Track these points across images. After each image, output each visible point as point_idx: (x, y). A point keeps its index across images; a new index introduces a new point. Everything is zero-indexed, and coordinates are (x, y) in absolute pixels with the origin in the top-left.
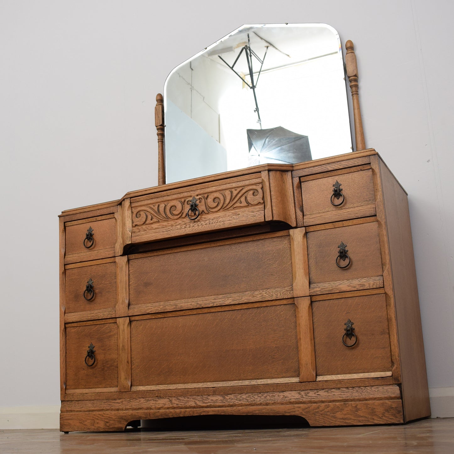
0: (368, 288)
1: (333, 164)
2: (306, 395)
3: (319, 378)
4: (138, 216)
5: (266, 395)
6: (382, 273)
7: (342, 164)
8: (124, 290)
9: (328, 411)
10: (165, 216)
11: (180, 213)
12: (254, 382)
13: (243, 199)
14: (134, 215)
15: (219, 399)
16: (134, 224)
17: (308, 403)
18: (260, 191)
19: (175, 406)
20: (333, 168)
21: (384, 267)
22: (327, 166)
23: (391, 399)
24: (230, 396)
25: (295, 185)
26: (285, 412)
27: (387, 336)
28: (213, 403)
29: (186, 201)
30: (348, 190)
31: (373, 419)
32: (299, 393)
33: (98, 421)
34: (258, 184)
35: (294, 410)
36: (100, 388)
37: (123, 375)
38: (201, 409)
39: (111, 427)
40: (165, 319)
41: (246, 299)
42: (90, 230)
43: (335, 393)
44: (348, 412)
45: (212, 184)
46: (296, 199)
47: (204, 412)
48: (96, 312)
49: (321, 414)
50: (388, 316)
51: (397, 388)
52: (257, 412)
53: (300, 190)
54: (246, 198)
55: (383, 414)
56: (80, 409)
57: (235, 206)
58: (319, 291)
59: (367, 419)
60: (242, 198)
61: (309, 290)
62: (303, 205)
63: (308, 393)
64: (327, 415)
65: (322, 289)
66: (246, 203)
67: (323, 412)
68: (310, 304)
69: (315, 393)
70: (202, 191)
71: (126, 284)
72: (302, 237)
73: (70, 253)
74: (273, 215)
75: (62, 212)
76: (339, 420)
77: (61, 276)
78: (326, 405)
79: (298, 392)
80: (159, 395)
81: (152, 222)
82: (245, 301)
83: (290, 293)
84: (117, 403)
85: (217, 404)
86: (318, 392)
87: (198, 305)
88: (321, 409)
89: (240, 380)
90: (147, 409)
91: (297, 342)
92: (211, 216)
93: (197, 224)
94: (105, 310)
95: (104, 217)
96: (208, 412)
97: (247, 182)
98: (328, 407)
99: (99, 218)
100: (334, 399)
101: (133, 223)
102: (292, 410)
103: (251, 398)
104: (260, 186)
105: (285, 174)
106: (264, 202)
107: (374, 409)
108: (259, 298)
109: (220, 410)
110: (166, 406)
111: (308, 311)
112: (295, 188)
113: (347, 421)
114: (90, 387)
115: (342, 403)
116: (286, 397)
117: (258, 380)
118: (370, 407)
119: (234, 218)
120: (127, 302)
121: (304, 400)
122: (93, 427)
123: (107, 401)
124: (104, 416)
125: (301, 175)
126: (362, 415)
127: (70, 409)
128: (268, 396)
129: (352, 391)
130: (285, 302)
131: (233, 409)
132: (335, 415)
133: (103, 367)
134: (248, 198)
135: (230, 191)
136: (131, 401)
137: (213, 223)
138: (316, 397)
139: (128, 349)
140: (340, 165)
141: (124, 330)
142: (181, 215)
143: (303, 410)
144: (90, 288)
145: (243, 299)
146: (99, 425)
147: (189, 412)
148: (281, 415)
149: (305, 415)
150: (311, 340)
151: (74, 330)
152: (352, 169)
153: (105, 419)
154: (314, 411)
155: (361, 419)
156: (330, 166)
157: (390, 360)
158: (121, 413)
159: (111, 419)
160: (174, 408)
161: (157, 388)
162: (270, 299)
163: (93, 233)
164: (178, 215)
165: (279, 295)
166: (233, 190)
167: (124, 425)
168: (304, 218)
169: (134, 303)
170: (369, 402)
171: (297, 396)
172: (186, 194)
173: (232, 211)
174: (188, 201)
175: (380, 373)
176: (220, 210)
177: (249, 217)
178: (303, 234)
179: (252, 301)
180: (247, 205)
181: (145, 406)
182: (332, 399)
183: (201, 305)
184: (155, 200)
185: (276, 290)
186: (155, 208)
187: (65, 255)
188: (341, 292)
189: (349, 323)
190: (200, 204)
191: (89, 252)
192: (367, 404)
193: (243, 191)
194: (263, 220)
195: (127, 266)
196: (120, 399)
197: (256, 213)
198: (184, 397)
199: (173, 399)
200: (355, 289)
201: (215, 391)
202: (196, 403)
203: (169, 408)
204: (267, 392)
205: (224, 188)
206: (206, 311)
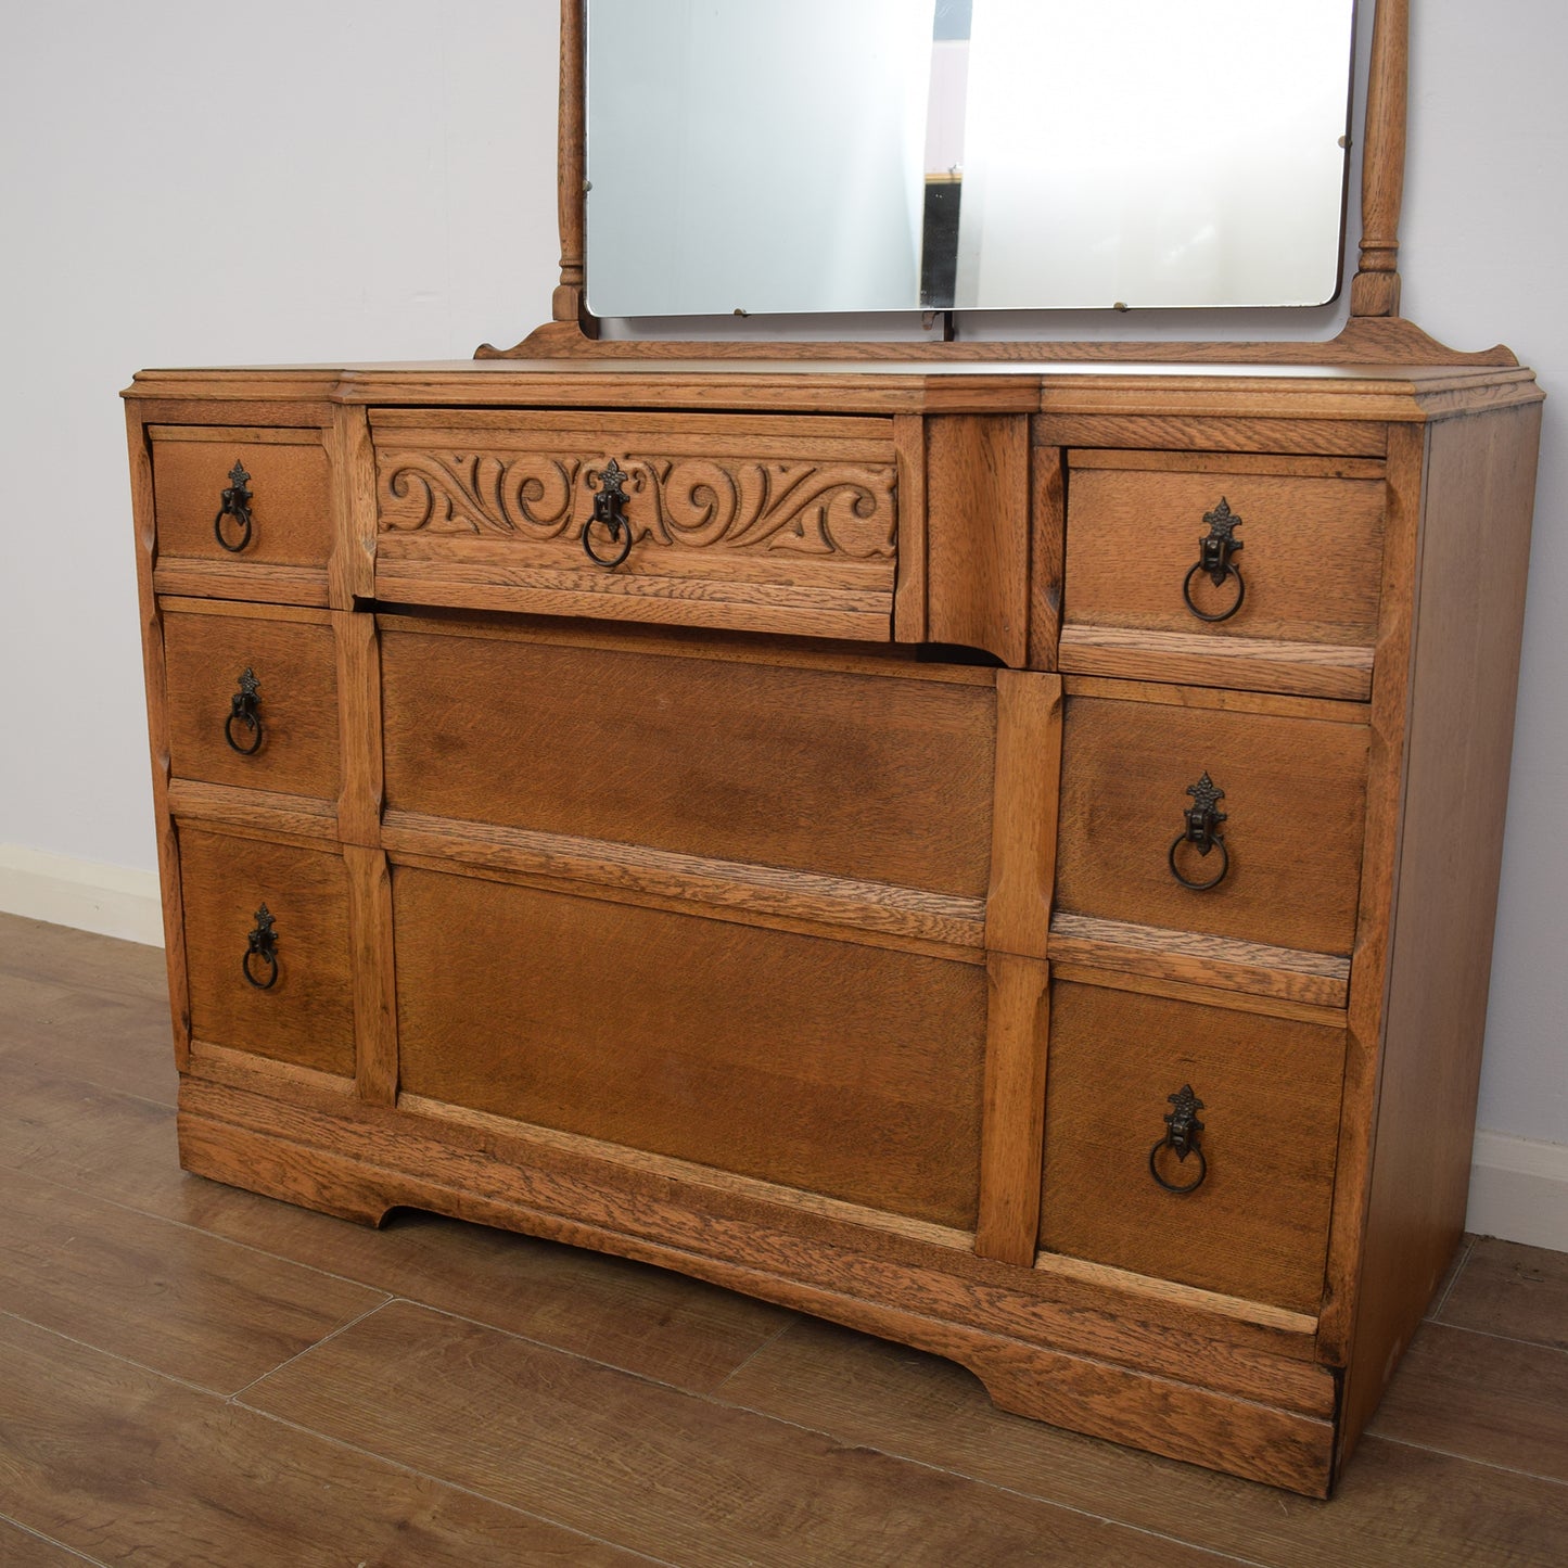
0: (1283, 994)
1: (1216, 424)
2: (992, 1304)
3: (1047, 1262)
4: (398, 488)
5: (850, 1258)
6: (1349, 946)
7: (1256, 433)
8: (365, 748)
9: (1063, 1381)
10: (499, 514)
11: (558, 517)
12: (812, 1204)
13: (810, 518)
14: (384, 483)
15: (692, 1224)
16: (386, 519)
17: (993, 1332)
18: (884, 498)
19: (541, 1200)
20: (1217, 442)
21: (1364, 926)
22: (1188, 426)
23: (1297, 1411)
24: (728, 1223)
25: (1042, 483)
26: (912, 1337)
27: (1327, 1190)
28: (667, 1230)
29: (584, 471)
30: (1268, 552)
31: (1220, 1455)
32: (968, 1288)
33: (294, 1174)
34: (879, 467)
35: (944, 1340)
36: (296, 1063)
37: (369, 1049)
38: (628, 1237)
39: (338, 1204)
40: (511, 889)
41: (804, 906)
42: (239, 474)
43: (1097, 1330)
44: (1133, 1403)
45: (686, 422)
46: (1038, 546)
47: (637, 1251)
48: (272, 799)
49: (1038, 1383)
50: (1345, 1119)
51: (1330, 1380)
52: (815, 1306)
53: (1061, 506)
54: (823, 514)
55: (1259, 1452)
56: (237, 1119)
57: (775, 543)
58: (1087, 952)
59: (1196, 1448)
60: (805, 516)
61: (1049, 939)
62: (1064, 572)
63: (1000, 1297)
64: (1056, 1391)
65: (1100, 948)
66: (820, 541)
67: (1045, 1377)
68: (1044, 991)
69: (1024, 1306)
70: (645, 445)
71: (371, 725)
72: (1045, 716)
73: (173, 552)
74: (932, 617)
76: (1096, 1420)
77: (147, 633)
78: (1058, 1360)
79: (967, 1282)
80: (490, 1149)
81: (450, 526)
82: (800, 910)
83: (971, 929)
84: (355, 1133)
85: (683, 1240)
86: (1034, 1305)
87: (627, 877)
88: (1038, 1365)
89: (764, 1179)
90: (450, 1182)
91: (980, 1110)
92: (677, 559)
93: (623, 584)
94: (301, 800)
95: (284, 436)
96: (651, 1255)
97: (834, 448)
98: (1064, 1368)
99: (269, 435)
100: (1091, 1348)
101: (379, 513)
102: (936, 1338)
103: (798, 1254)
104: (888, 474)
105: (1002, 430)
106: (896, 554)
107: (1230, 1424)
108: (852, 915)
109: (691, 1262)
110: (511, 1194)
111: (1032, 1012)
112: (1039, 496)
113: (1125, 1433)
114: (268, 1052)
115: (1118, 1369)
116: (920, 1288)
117: (828, 1200)
118: (1214, 1415)
119: (768, 595)
120: (377, 798)
121: (984, 1318)
122: (281, 1188)
123: (323, 1116)
124: (314, 1163)
125: (1072, 442)
126: (1181, 1429)
127: (207, 1107)
128: (857, 1266)
129: (1159, 1338)
130: (950, 953)
131: (735, 1272)
132: (1086, 1400)
133: (306, 998)
134: (831, 521)
135: (759, 467)
136: (399, 1139)
137: (686, 594)
138: (1026, 1319)
139: (385, 962)
140: (1250, 434)
141: (368, 894)
142: (564, 528)
143: (978, 1349)
144: (249, 707)
145: (795, 902)
146: (299, 1189)
147: (589, 1236)
148: (897, 1340)
149: (981, 1368)
150: (1034, 1121)
151: (205, 843)
152: (1299, 465)
153: (317, 1174)
154: (1015, 1364)
155: (1175, 1440)
156: (1202, 427)
157: (1319, 1276)
158: (369, 1170)
159: (336, 1180)
160: (539, 1207)
161: (483, 1121)
162: (893, 928)
163: (248, 490)
164: (551, 522)
165: (930, 923)
166: (773, 468)
167: (377, 1212)
168: (1064, 632)
169: (397, 800)
170: (1212, 1394)
171: (960, 1296)
172: (582, 442)
173: (767, 563)
174: (590, 472)
175: (1267, 1308)
176: (714, 541)
177: (830, 605)
178: (1050, 703)
179: (826, 917)
180: (826, 548)
181: (444, 1173)
182: (1082, 1347)
183: (636, 880)
184: (459, 438)
185: (921, 901)
186: (464, 471)
187: (156, 554)
188: (1171, 978)
189: (1187, 1099)
190: (635, 497)
191: (237, 568)
192: (1205, 1403)
193: (813, 484)
194: (886, 638)
195: (376, 656)
196: (362, 1122)
197: (859, 594)
198: (573, 1182)
199: (536, 1175)
200: (1230, 984)
201: (677, 1194)
202: (610, 1214)
203: (518, 1202)
204: (856, 1251)
205: (735, 451)
206: (655, 903)
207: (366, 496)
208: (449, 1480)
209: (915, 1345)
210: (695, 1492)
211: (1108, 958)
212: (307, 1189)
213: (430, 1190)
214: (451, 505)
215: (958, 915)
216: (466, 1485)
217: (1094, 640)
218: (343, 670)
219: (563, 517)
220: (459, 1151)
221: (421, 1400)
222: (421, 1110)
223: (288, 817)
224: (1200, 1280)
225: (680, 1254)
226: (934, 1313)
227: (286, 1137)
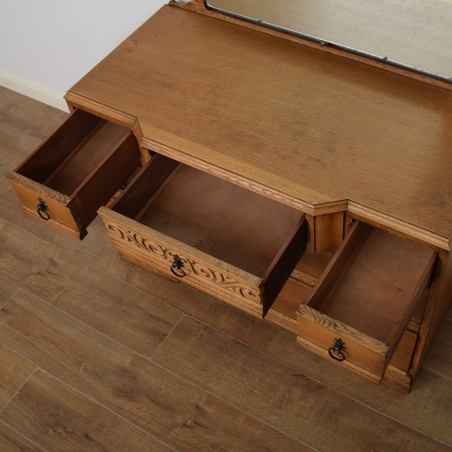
208: (206, 389)
210: (263, 392)
216: (210, 391)
221: (196, 358)
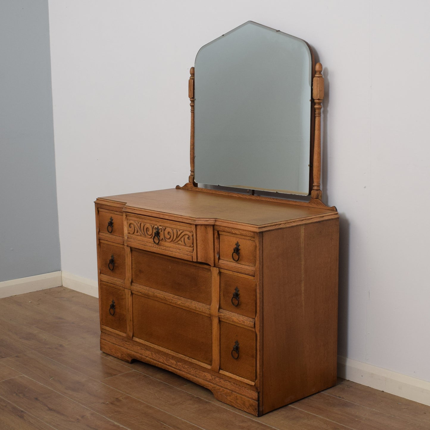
0: (246, 325)
1: (235, 229)
2: (214, 379)
3: (221, 372)
4: (130, 226)
5: (196, 370)
6: (255, 317)
8: (129, 271)
9: (224, 394)
10: (143, 233)
12: (190, 360)
13: (182, 239)
14: (128, 225)
15: (175, 363)
16: (129, 232)
17: (215, 384)
18: (191, 237)
19: (154, 358)
20: (235, 232)
23: (253, 400)
24: (180, 363)
25: (215, 236)
27: (255, 359)
28: (171, 364)
29: (154, 227)
30: (243, 251)
31: (244, 408)
32: (211, 376)
33: (118, 352)
34: (190, 232)
36: (118, 330)
38: (166, 365)
39: (124, 358)
42: (111, 219)
43: (228, 384)
44: (233, 398)
45: (167, 221)
46: (215, 246)
47: (167, 368)
48: (116, 279)
49: (221, 394)
51: (257, 394)
52: (191, 379)
53: (218, 240)
54: (184, 239)
55: (249, 407)
56: (109, 341)
57: (178, 243)
58: (223, 316)
59: (241, 406)
61: (218, 313)
62: (219, 251)
63: (216, 378)
67: (221, 393)
68: (219, 322)
70: (162, 224)
71: (130, 267)
72: (217, 275)
73: (102, 232)
74: (198, 257)
75: (97, 199)
76: (228, 401)
77: (97, 246)
78: (223, 390)
80: (147, 348)
81: (137, 234)
82: (187, 306)
83: (209, 311)
84: (127, 344)
85: (174, 366)
86: (220, 379)
88: (220, 391)
89: (184, 355)
90: (141, 354)
92: (167, 244)
93: (158, 247)
94: (120, 280)
95: (118, 213)
96: (169, 369)
97: (185, 228)
99: (116, 213)
101: (128, 230)
102: (207, 385)
103: (189, 369)
104: (192, 233)
105: (209, 227)
106: (193, 247)
107: (245, 402)
108: (194, 307)
110: (150, 357)
112: (215, 238)
113: (232, 403)
114: (113, 328)
115: (230, 391)
116: (205, 376)
118: (243, 400)
119: (177, 251)
120: (130, 280)
121: (213, 382)
122: (116, 355)
123: (123, 341)
124: (121, 350)
125: (219, 230)
126: (239, 403)
127: (104, 338)
128: (197, 372)
129: (236, 386)
130: (207, 315)
131: (180, 372)
132: (227, 397)
133: (119, 318)
135: (176, 230)
136: (134, 346)
137: (167, 250)
138: (219, 382)
139: (131, 311)
140: (239, 232)
141: (128, 298)
142: (152, 237)
143: (213, 388)
144: (112, 261)
145: (186, 304)
147: (160, 365)
149: (213, 391)
150: (218, 346)
151: (104, 287)
152: (246, 237)
153: (121, 352)
154: (217, 390)
155: (238, 405)
156: (233, 230)
157: (255, 375)
158: (129, 351)
159: (124, 353)
160: (153, 359)
161: (145, 343)
162: (199, 310)
163: (113, 222)
164: (150, 235)
165: (203, 309)
166: (178, 230)
167: (130, 360)
168: (220, 261)
169: (134, 281)
170: (243, 397)
171: (210, 378)
172: (154, 223)
173: (177, 246)
174: (155, 228)
175: (249, 381)
176: (171, 241)
177: (185, 254)
178: (217, 273)
179: (190, 307)
180: (184, 244)
181: (140, 352)
182: (226, 387)
183: (166, 299)
184: (138, 219)
185: (203, 305)
186: (139, 225)
187: (99, 232)
188: (233, 321)
189: (237, 342)
190: (161, 233)
191: (111, 236)
192: (242, 398)
193: (183, 234)
194: (191, 260)
195: (131, 254)
196: (128, 342)
197: (189, 253)
198: (159, 354)
199: (153, 353)
200: (240, 323)
201: (173, 357)
202: (163, 361)
203: (151, 358)
204: (197, 369)
205: (173, 227)
206: (168, 303)
207: (126, 227)
209: (204, 387)
211: (226, 317)
212: (119, 355)
213: (138, 356)
214: (137, 230)
215: (207, 308)
217: (223, 263)
218: (126, 256)
219: (152, 234)
220: (143, 348)
222: (136, 340)
223: (118, 282)
224: (240, 376)
225: (173, 369)
226: (207, 381)
227: (117, 345)
